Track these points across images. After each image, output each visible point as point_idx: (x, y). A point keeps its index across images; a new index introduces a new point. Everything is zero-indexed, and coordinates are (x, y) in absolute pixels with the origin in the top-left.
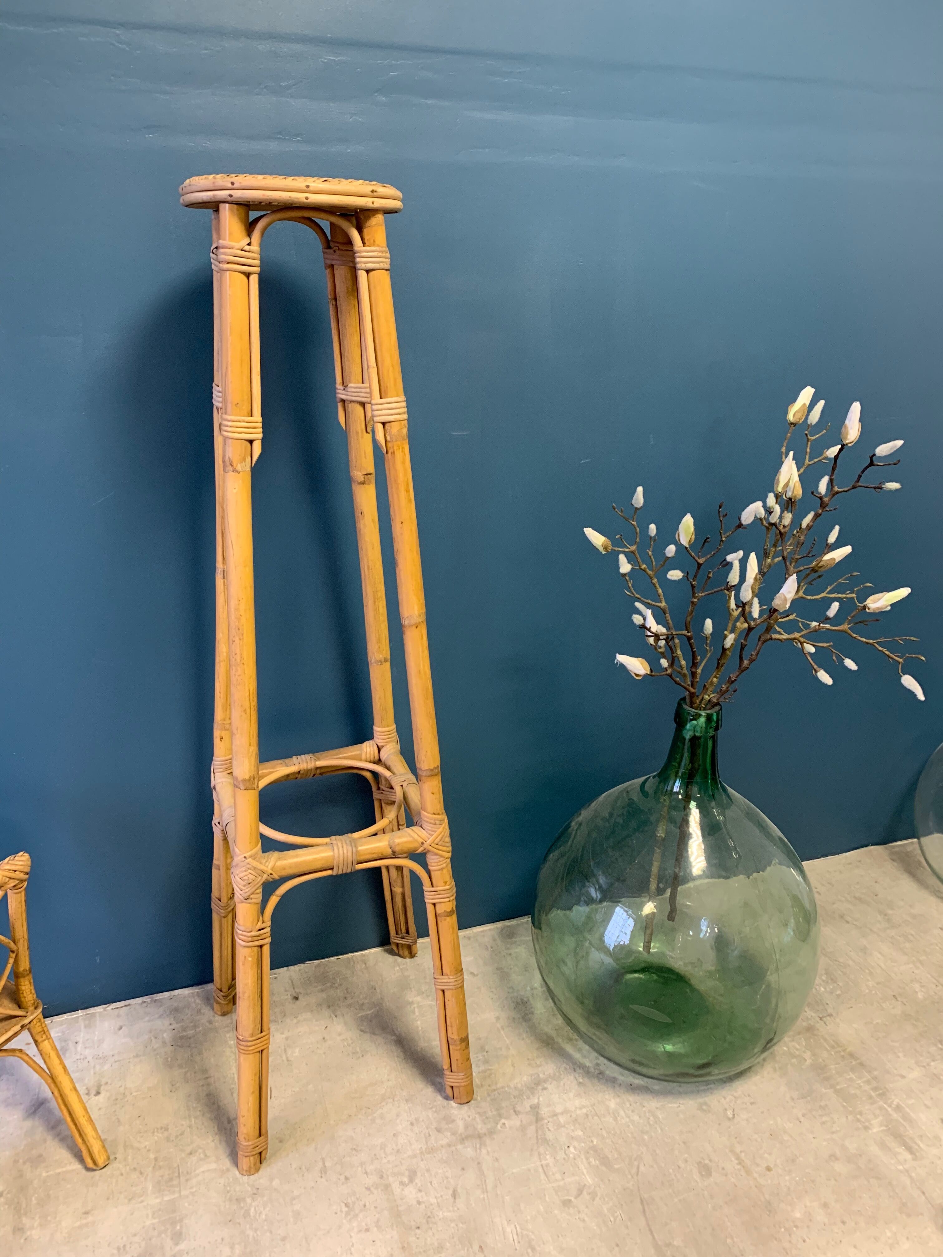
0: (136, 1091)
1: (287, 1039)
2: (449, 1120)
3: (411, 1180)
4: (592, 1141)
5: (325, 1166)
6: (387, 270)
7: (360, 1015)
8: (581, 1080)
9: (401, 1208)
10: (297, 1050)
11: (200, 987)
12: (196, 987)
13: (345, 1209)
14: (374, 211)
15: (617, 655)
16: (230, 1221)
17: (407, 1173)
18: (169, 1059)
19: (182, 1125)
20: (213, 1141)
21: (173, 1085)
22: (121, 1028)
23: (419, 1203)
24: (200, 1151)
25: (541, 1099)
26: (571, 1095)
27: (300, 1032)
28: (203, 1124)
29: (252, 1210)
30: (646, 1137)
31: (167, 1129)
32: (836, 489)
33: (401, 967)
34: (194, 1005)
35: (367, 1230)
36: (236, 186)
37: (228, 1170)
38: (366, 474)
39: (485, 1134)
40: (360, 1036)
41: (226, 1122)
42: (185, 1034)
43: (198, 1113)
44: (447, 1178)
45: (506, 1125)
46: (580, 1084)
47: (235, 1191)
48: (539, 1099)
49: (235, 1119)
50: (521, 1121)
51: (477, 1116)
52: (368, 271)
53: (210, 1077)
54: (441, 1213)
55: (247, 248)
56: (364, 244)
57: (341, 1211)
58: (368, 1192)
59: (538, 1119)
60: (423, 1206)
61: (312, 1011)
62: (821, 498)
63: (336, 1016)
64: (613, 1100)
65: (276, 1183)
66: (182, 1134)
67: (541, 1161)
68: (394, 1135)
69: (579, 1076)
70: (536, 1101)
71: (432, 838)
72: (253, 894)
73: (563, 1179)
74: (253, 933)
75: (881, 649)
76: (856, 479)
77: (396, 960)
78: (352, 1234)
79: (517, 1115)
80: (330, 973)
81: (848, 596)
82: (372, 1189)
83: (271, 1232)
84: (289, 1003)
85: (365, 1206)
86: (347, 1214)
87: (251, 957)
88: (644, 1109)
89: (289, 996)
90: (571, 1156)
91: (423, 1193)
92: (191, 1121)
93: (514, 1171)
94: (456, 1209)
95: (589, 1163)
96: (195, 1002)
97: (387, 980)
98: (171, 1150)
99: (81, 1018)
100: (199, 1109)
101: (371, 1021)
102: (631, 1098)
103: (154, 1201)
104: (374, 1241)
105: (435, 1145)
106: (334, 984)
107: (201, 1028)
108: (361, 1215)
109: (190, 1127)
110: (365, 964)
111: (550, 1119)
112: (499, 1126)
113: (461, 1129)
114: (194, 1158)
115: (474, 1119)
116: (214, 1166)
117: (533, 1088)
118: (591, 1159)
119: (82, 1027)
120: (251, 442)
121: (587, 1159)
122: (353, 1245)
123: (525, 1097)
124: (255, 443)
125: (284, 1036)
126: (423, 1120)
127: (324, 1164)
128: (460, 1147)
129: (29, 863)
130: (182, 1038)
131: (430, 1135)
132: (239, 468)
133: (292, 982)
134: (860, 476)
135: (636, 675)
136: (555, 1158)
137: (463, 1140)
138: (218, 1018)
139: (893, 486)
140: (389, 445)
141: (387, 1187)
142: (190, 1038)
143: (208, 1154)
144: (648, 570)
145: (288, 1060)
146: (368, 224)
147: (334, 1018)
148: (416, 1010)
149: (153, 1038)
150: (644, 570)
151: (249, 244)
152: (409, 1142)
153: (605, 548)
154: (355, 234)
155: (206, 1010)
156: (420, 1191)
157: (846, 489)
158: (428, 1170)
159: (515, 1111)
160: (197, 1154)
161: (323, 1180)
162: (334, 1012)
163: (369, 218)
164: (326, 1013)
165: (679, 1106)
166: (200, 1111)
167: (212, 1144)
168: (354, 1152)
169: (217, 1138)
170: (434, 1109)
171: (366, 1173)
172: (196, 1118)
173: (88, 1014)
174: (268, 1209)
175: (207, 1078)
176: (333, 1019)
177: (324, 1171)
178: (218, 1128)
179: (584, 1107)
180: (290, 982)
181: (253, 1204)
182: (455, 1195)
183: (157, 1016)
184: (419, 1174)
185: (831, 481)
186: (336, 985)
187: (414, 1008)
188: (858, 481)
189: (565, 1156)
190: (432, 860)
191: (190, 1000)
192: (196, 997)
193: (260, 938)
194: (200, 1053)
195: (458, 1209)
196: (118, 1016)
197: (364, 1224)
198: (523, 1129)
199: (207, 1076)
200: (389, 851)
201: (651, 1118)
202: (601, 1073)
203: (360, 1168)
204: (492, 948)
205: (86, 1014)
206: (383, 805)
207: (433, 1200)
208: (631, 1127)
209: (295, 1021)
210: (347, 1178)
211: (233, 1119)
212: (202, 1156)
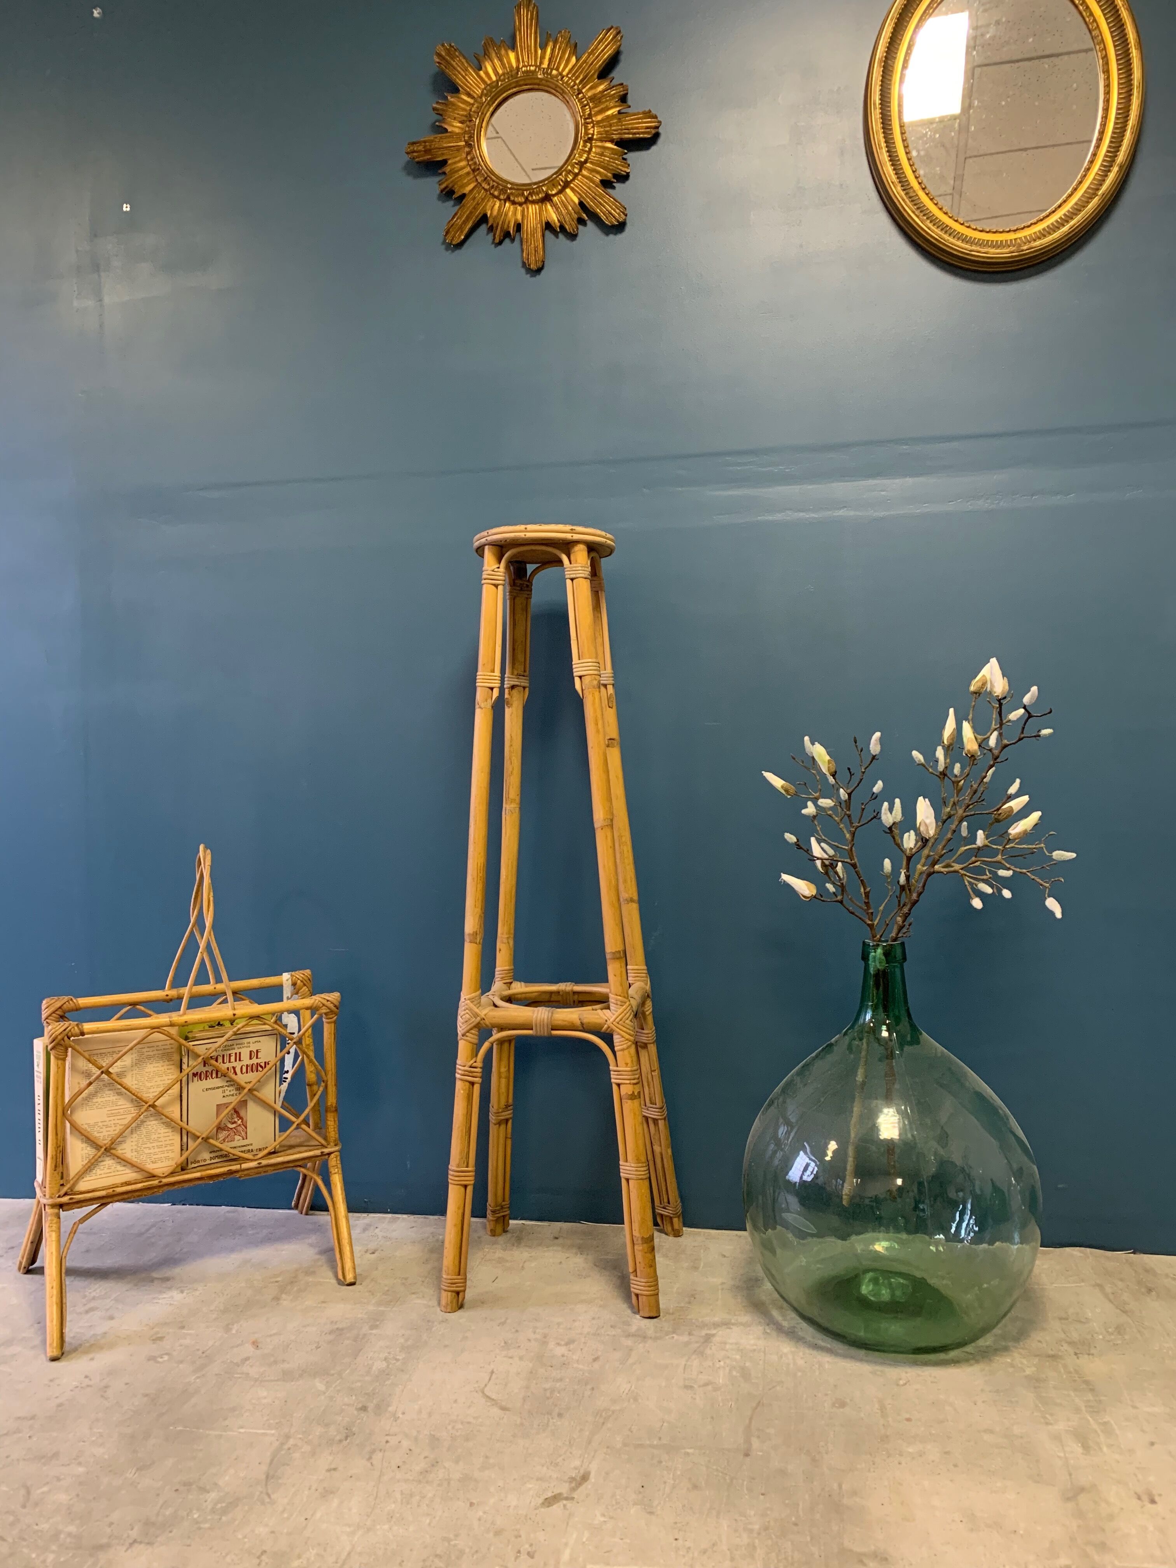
0: (400, 1258)
2: (626, 1323)
3: (567, 1344)
4: (745, 1363)
5: (506, 1322)
6: (585, 578)
8: (768, 1331)
9: (546, 1355)
13: (503, 1344)
14: (577, 542)
15: (782, 874)
16: (415, 1329)
17: (567, 1340)
19: (418, 1280)
23: (563, 1356)
25: (720, 1332)
26: (751, 1337)
27: (544, 1255)
29: (435, 1328)
32: (1006, 742)
36: (490, 533)
38: (610, 739)
39: (651, 1338)
40: (592, 1268)
45: (675, 1338)
46: (765, 1333)
48: (718, 1332)
50: (690, 1339)
51: (653, 1327)
52: (572, 579)
55: (496, 570)
56: (571, 563)
57: (499, 1344)
59: (707, 1341)
60: (565, 1358)
61: (564, 1247)
62: (990, 750)
63: (581, 1254)
67: (686, 1362)
68: (574, 1320)
69: (769, 1329)
70: (715, 1332)
71: (614, 1017)
72: (468, 1032)
73: (698, 1375)
74: (466, 1068)
75: (1033, 877)
76: (1020, 730)
78: (497, 1357)
79: (689, 1335)
80: (597, 1232)
81: (1037, 846)
82: (532, 1341)
83: (440, 1341)
85: (519, 1347)
87: (463, 1090)
89: (552, 1236)
103: (371, 1308)
112: (667, 1337)
113: (632, 1330)
115: (649, 1328)
117: (719, 1325)
118: (734, 1372)
120: (492, 689)
121: (731, 1371)
123: (706, 1328)
124: (494, 690)
126: (607, 1318)
127: (506, 1320)
128: (623, 1338)
129: (339, 999)
131: (603, 1327)
132: (482, 706)
134: (1023, 728)
135: (804, 897)
136: (701, 1364)
137: (629, 1336)
139: (1046, 732)
140: (584, 692)
144: (834, 816)
146: (573, 551)
147: (579, 1255)
150: (830, 816)
151: (499, 568)
152: (583, 1326)
153: (787, 791)
154: (564, 558)
157: (1014, 742)
163: (573, 547)
164: (574, 1250)
170: (619, 1316)
179: (756, 1345)
181: (438, 1326)
182: (596, 1359)
184: (576, 1343)
185: (1000, 734)
188: (1022, 732)
189: (711, 1365)
190: (616, 1039)
193: (471, 1074)
195: (593, 1367)
196: (415, 1222)
197: (510, 1354)
198: (687, 1343)
200: (578, 1023)
202: (793, 1332)
203: (531, 1329)
206: (639, 1049)
207: (576, 1358)
210: (517, 1331)
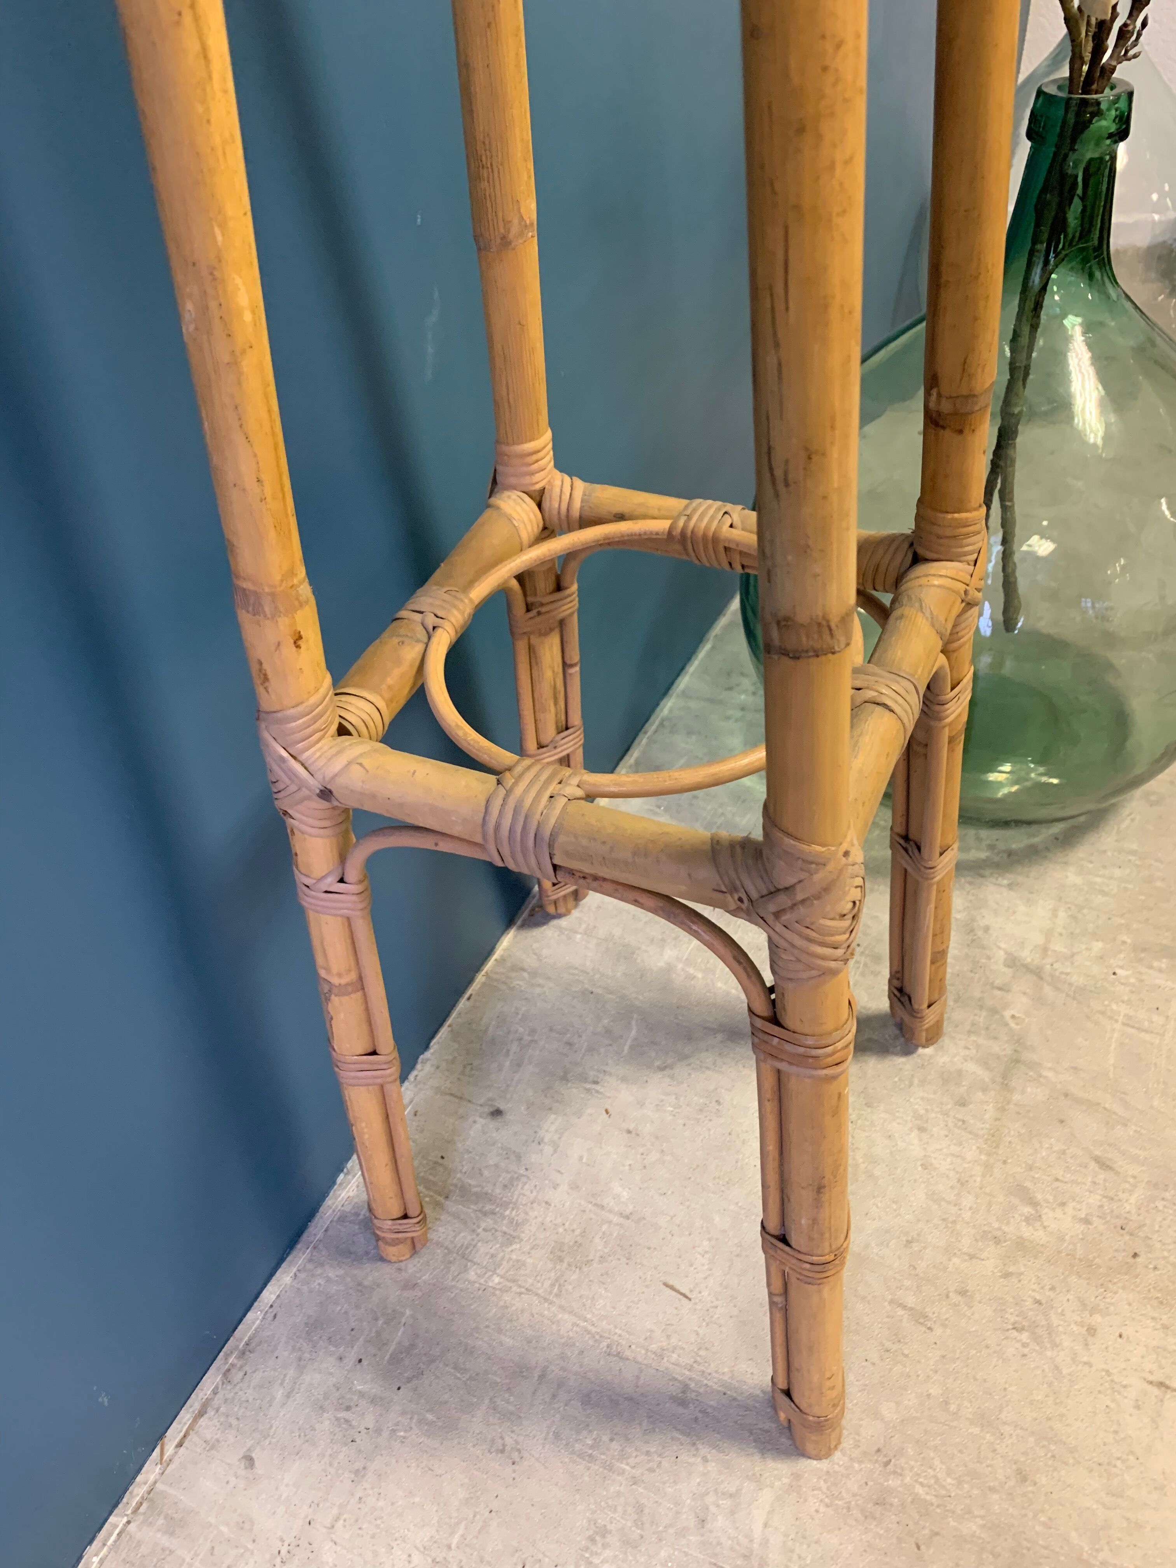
0: (452, 1534)
1: (574, 1186)
2: (950, 1078)
3: (1034, 1203)
4: (1124, 942)
5: (911, 1309)
7: (626, 1048)
9: (1080, 1253)
10: (617, 1188)
11: (299, 1246)
12: (294, 1253)
13: (1025, 1336)
16: (918, 1548)
17: (1016, 1201)
18: (430, 1417)
19: (619, 1494)
20: (705, 1460)
21: (502, 1451)
22: (249, 1461)
23: (1087, 1221)
24: (710, 1499)
25: (1003, 945)
26: (1022, 908)
27: (581, 1158)
28: (648, 1453)
29: (919, 1490)
30: (1159, 884)
31: (604, 1532)
33: (580, 930)
34: (334, 1289)
35: (1092, 1331)
37: (797, 1476)
39: (1016, 1051)
40: (672, 1077)
41: (680, 1410)
42: (392, 1347)
43: (615, 1445)
44: (1064, 1152)
45: (1017, 1015)
46: (1010, 886)
47: (854, 1495)
48: (1000, 948)
49: (685, 1388)
50: (1025, 993)
51: (973, 1038)
53: (546, 1367)
54: (1126, 1205)
57: (1025, 1345)
58: (1014, 1280)
59: (1037, 972)
60: (1096, 1221)
61: (550, 1109)
63: (596, 1083)
64: (1069, 874)
65: (888, 1410)
66: (640, 1509)
67: (1117, 1021)
68: (924, 1167)
69: (997, 879)
70: (1002, 953)
73: (1167, 1017)
77: (560, 929)
78: (1085, 1359)
79: (1008, 991)
80: (491, 1028)
82: (1012, 1269)
83: (992, 1489)
84: (497, 1130)
85: (1039, 1302)
86: (1036, 1338)
88: (1109, 854)
89: (481, 1121)
90: (1132, 980)
91: (1072, 1204)
92: (622, 1473)
93: (1112, 1061)
94: (1131, 1180)
95: (1160, 970)
96: (328, 1280)
97: (588, 963)
98: (663, 1554)
99: (132, 1527)
100: (605, 1438)
101: (654, 1043)
102: (1081, 852)
104: (1120, 1336)
105: (988, 1126)
106: (520, 1039)
107: (408, 1312)
108: (1055, 1320)
109: (635, 1481)
110: (523, 970)
111: (1049, 960)
112: (1013, 1025)
113: (984, 1075)
114: (719, 1522)
115: (978, 1046)
116: (766, 1496)
117: (973, 941)
118: (1156, 964)
119: (165, 1541)
121: (1150, 967)
122: (1108, 1373)
123: (983, 961)
125: (564, 1187)
126: (927, 1110)
127: (904, 1307)
128: (1016, 1097)
130: (395, 1360)
131: (964, 1121)
133: (451, 1095)
136: (1123, 1002)
137: (1005, 1083)
138: (412, 1267)
141: (1021, 1244)
142: (413, 1346)
143: (733, 1490)
145: (627, 1218)
147: (598, 1087)
148: (691, 971)
149: (342, 1415)
152: (953, 1155)
155: (371, 1273)
156: (1063, 1204)
158: (1030, 1168)
159: (1000, 989)
160: (713, 1509)
161: (938, 1331)
162: (583, 1078)
164: (574, 1092)
165: (1133, 820)
166: (612, 1440)
167: (712, 1467)
168: (916, 1247)
169: (704, 1450)
170: (916, 1081)
171: (972, 1257)
172: (623, 1457)
173: (140, 1504)
174: (937, 1462)
175: (542, 1376)
176: (597, 1092)
177: (920, 1317)
178: (683, 1433)
179: (1055, 912)
180: (448, 1097)
181: (908, 1480)
182: (1104, 1165)
183: (291, 1372)
184: (1028, 1184)
186: (527, 1038)
187: (683, 970)
189: (1128, 989)
191: (314, 1285)
192: (319, 1271)
194: (470, 1351)
195: (1134, 1177)
196: (212, 1446)
197: (1075, 1328)
198: (1039, 1000)
199: (536, 1374)
201: (1132, 858)
202: (1010, 853)
203: (956, 1260)
204: (659, 807)
205: (136, 1511)
207: (1094, 1200)
208: (1130, 886)
209: (548, 1149)
210: (962, 1293)
211: (684, 1392)
212: (726, 1503)
